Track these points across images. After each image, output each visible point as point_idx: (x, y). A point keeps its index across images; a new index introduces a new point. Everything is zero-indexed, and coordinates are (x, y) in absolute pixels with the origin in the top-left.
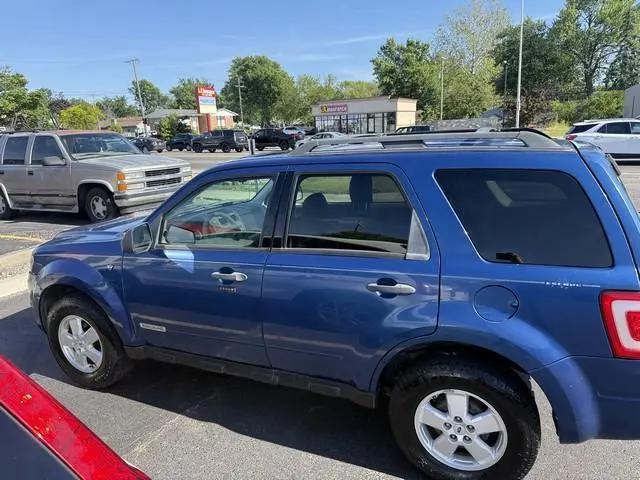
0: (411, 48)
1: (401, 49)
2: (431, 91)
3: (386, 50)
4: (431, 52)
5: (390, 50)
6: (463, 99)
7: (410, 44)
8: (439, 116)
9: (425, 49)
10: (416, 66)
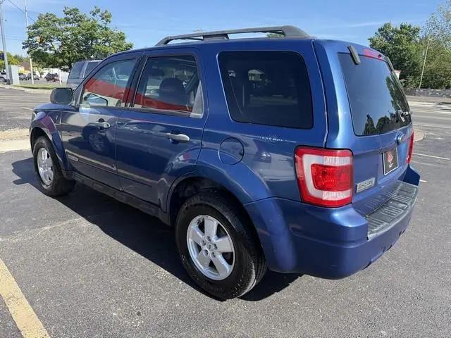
0: (404, 31)
1: (395, 31)
2: (415, 65)
3: (383, 31)
4: (421, 34)
5: (386, 32)
6: (442, 73)
7: (402, 27)
8: (418, 85)
9: (415, 31)
10: (405, 44)
